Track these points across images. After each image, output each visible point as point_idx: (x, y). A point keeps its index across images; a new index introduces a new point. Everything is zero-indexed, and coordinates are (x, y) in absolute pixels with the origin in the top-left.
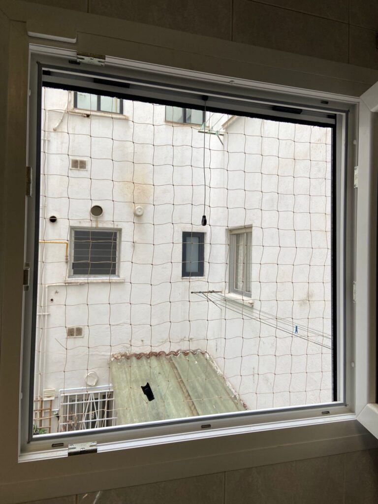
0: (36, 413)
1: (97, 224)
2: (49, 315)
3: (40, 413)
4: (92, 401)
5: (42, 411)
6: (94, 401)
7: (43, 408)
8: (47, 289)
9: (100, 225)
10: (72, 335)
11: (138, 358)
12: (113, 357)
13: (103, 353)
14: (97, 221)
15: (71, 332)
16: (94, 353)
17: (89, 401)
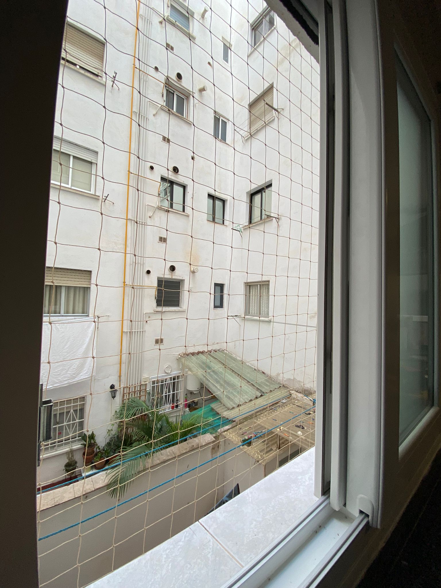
0: (137, 393)
1: (172, 277)
2: (145, 331)
3: (139, 392)
4: (168, 382)
5: (140, 391)
6: (170, 382)
7: (141, 389)
8: (144, 315)
9: (174, 277)
10: (158, 343)
11: (193, 355)
12: (180, 355)
13: (174, 353)
14: (172, 275)
15: (157, 341)
16: (169, 353)
17: (167, 382)
